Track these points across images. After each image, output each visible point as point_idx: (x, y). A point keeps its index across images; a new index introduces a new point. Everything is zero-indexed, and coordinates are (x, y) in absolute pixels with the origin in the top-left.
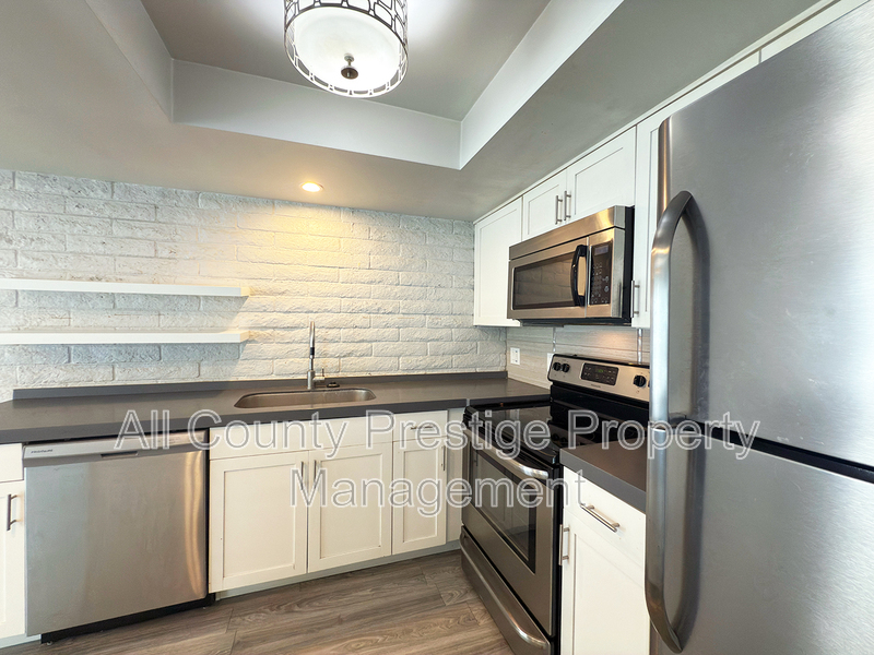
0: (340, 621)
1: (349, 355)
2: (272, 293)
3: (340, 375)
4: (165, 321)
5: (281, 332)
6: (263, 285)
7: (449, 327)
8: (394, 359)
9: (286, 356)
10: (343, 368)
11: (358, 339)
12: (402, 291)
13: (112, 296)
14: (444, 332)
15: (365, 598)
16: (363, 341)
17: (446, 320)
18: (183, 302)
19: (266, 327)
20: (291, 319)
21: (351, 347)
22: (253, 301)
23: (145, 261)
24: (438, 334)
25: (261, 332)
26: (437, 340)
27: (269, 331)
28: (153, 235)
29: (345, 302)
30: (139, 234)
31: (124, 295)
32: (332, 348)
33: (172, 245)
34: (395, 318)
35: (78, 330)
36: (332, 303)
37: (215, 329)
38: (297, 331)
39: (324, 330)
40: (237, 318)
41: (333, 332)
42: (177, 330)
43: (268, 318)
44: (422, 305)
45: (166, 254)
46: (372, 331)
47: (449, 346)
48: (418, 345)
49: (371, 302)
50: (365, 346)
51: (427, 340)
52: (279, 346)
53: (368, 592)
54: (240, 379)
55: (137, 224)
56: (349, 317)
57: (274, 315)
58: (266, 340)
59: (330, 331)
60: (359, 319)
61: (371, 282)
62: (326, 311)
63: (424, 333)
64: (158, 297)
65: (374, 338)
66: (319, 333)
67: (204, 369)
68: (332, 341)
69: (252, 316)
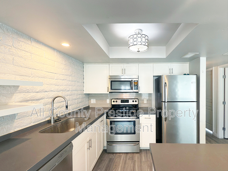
8: (69, 107)
17: (79, 92)
21: (58, 105)
26: (78, 99)
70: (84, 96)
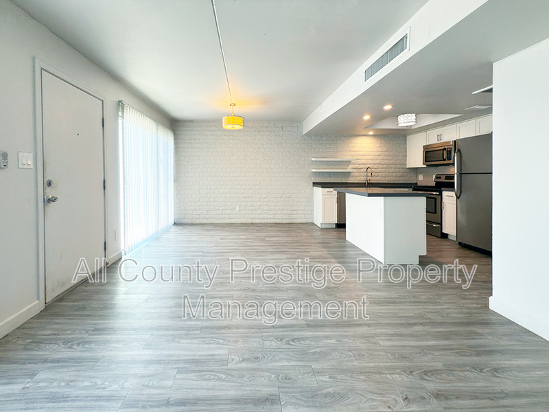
2: (357, 159)
7: (400, 168)
8: (384, 178)
12: (387, 158)
14: (398, 170)
17: (399, 166)
19: (355, 169)
20: (361, 166)
22: (352, 162)
23: (332, 153)
24: (396, 170)
26: (396, 172)
30: (331, 147)
34: (384, 166)
40: (349, 166)
43: (355, 166)
46: (379, 169)
47: (400, 174)
48: (391, 174)
50: (378, 174)
51: (393, 172)
52: (358, 174)
54: (350, 182)
56: (373, 166)
58: (355, 172)
69: (352, 165)
70: (407, 170)
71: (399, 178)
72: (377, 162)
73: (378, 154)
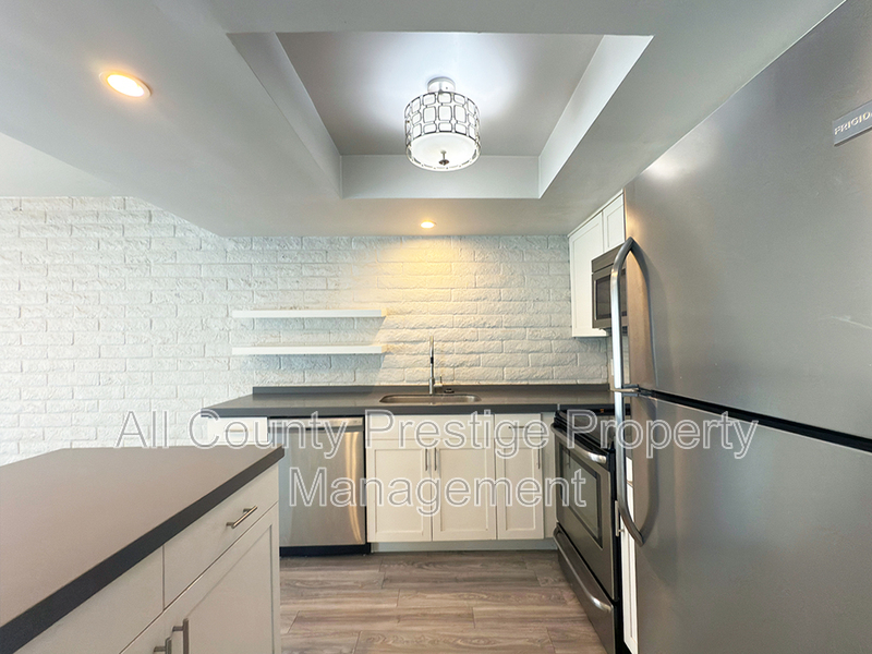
0: (456, 580)
1: (462, 365)
2: (402, 313)
3: (455, 383)
4: (333, 338)
5: (410, 346)
6: (396, 307)
7: (549, 339)
8: (499, 370)
9: (413, 366)
10: (456, 377)
11: (468, 350)
12: (504, 306)
13: (302, 320)
15: (476, 569)
16: (471, 353)
18: (344, 323)
19: (398, 342)
20: (416, 334)
21: (463, 358)
22: (389, 320)
23: (320, 292)
24: (538, 346)
25: (395, 346)
26: (537, 352)
27: (401, 344)
28: (325, 273)
29: (457, 318)
30: (317, 274)
31: (310, 319)
32: (448, 359)
33: (336, 279)
34: (499, 332)
35: (284, 345)
36: (446, 319)
37: (364, 343)
38: (420, 344)
39: (441, 343)
40: (379, 334)
41: (449, 345)
42: (340, 344)
43: (399, 334)
44: (523, 318)
45: (332, 287)
46: (480, 343)
47: (549, 357)
48: (520, 357)
49: (478, 317)
50: (474, 357)
51: (528, 352)
52: (408, 358)
53: (478, 566)
54: (383, 384)
55: (316, 266)
56: (460, 331)
57: (405, 332)
58: (399, 352)
59: (446, 344)
60: (468, 333)
61: (478, 300)
62: (442, 326)
63: (525, 345)
64: (329, 319)
65: (481, 350)
66: (437, 346)
67: (358, 375)
68: (448, 353)
69: (388, 332)
71: (548, 370)
72: (471, 319)
73: (473, 293)
